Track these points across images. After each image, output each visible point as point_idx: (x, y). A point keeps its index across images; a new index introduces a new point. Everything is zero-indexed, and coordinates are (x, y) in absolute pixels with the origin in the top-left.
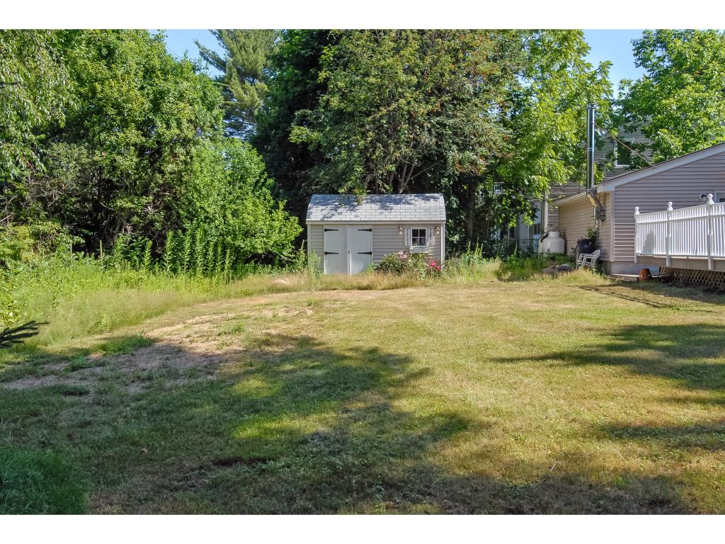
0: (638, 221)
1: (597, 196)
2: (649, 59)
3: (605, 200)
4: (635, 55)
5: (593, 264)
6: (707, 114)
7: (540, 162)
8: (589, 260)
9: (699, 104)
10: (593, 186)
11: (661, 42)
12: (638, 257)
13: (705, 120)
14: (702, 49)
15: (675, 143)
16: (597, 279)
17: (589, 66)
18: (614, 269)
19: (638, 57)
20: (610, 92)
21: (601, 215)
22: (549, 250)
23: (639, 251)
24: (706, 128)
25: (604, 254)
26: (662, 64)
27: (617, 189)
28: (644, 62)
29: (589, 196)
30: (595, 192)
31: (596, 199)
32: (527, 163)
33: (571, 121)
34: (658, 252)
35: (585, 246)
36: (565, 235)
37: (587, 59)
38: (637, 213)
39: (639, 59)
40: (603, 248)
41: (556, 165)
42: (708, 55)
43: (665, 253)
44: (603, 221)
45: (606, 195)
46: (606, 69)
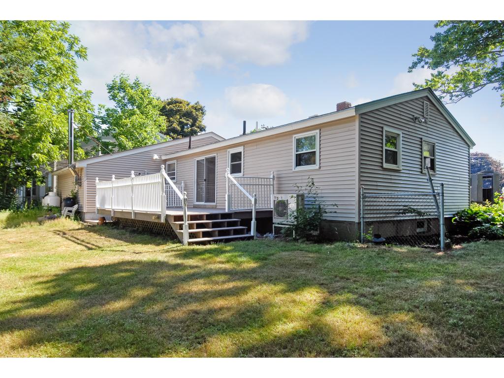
0: (98, 187)
1: (76, 170)
2: (116, 97)
3: (81, 172)
4: (109, 92)
5: (72, 215)
6: (146, 131)
7: (40, 145)
8: (70, 211)
9: (142, 126)
10: (73, 162)
11: (123, 89)
12: (98, 210)
13: (145, 134)
14: (143, 97)
15: (129, 144)
16: (75, 225)
17: (80, 92)
18: (87, 217)
19: (110, 94)
20: (93, 110)
21: (79, 182)
22: (48, 204)
23: (98, 206)
24: (146, 138)
25: (80, 208)
26: (123, 101)
27: (89, 166)
28: (114, 97)
29: (70, 169)
30: (74, 167)
31: (75, 172)
32: (31, 144)
33: (63, 120)
34: (107, 207)
35: (68, 202)
36: (61, 194)
37: (79, 87)
38: (97, 181)
39: (111, 96)
40: (80, 204)
41: (53, 148)
42: (146, 101)
43: (111, 208)
44: (80, 186)
45: (82, 169)
46: (89, 95)
